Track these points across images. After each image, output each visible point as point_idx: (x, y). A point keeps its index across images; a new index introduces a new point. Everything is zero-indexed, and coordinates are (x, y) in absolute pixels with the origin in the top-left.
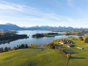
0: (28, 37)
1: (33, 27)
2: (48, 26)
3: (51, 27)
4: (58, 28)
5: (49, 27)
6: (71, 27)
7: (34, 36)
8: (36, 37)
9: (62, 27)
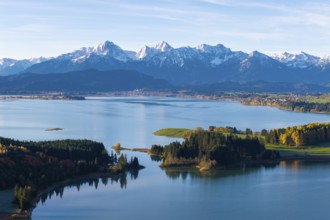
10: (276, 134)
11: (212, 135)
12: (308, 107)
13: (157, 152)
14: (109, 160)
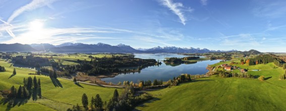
0: (160, 63)
1: (152, 49)
2: (175, 47)
3: (179, 48)
4: (190, 50)
5: (176, 49)
6: (207, 49)
7: (168, 62)
8: (172, 63)
9: (195, 49)
10: (183, 58)
11: (173, 58)
12: (187, 55)
13: (164, 61)
14: (156, 62)
